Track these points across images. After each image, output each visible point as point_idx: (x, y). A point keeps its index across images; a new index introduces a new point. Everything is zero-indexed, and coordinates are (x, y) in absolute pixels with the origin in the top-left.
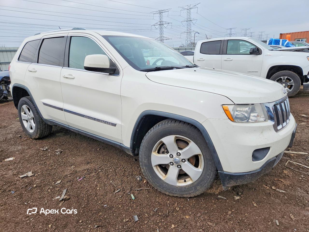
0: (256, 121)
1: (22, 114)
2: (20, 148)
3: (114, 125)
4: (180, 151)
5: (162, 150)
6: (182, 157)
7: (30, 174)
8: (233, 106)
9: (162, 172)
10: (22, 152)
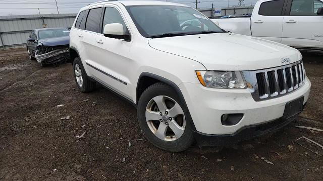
0: (235, 88)
1: (76, 71)
2: (71, 98)
3: (126, 84)
4: (167, 110)
5: (155, 108)
6: (169, 116)
7: (68, 117)
8: (205, 72)
9: (154, 127)
10: (70, 101)
